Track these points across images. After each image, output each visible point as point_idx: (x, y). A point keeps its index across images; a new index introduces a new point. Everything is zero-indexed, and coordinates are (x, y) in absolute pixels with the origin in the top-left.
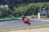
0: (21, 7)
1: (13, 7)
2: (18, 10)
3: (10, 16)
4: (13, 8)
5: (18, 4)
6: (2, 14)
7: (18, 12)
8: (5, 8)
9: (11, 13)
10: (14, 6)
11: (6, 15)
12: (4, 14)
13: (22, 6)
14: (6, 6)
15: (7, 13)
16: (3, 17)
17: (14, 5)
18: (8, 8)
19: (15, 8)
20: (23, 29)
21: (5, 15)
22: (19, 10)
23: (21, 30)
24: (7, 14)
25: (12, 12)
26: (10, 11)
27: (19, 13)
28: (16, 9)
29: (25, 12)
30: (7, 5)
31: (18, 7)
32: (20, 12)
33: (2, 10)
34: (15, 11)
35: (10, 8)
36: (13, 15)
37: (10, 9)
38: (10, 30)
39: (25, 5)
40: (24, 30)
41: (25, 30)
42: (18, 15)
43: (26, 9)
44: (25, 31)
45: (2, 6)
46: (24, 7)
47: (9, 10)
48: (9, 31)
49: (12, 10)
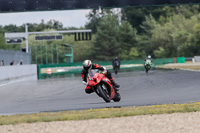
0: (176, 17)
1: (144, 19)
3: (131, 53)
4: (144, 23)
5: (166, 7)
6: (98, 44)
7: (163, 36)
8: (109, 19)
9: (136, 42)
10: (148, 14)
11: (116, 51)
12: (105, 44)
13: (182, 12)
14: (117, 11)
15: (117, 40)
16: (101, 57)
17: (148, 8)
18: (123, 19)
19: (150, 20)
20: (180, 111)
21: (109, 51)
22: (169, 32)
23: (173, 112)
24: (117, 44)
25: (138, 38)
26: (131, 33)
27: (167, 41)
28: (154, 28)
29: (193, 40)
30: (120, 9)
31: (165, 16)
32: (171, 38)
33: (99, 30)
34: (150, 35)
35: (131, 23)
36: (140, 51)
37: (130, 27)
38: (128, 112)
39: (192, 11)
40: (186, 114)
41: (189, 116)
42: (162, 49)
43: (197, 25)
44: (190, 118)
45: (100, 11)
46: (188, 17)
47: (128, 31)
48: (126, 115)
49: (140, 31)
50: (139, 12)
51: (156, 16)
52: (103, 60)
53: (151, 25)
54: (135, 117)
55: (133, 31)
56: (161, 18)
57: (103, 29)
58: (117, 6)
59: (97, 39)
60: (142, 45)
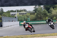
2: (55, 12)
3: (46, 18)
4: (50, 10)
5: (56, 5)
6: (37, 16)
8: (40, 9)
9: (47, 15)
10: (51, 7)
11: (42, 18)
12: (39, 16)
14: (42, 6)
16: (38, 19)
17: (51, 5)
18: (44, 9)
19: (52, 9)
21: (40, 18)
25: (48, 14)
26: (46, 13)
27: (56, 15)
30: (43, 6)
31: (56, 8)
35: (46, 10)
38: (45, 35)
42: (55, 17)
45: (37, 6)
47: (45, 12)
48: (45, 36)
49: (49, 12)
50: (49, 6)
51: (53, 8)
52: (38, 20)
53: (52, 10)
54: (47, 37)
55: (47, 12)
56: (55, 8)
57: (38, 11)
58: (42, 5)
59: (37, 14)
60: (49, 16)
